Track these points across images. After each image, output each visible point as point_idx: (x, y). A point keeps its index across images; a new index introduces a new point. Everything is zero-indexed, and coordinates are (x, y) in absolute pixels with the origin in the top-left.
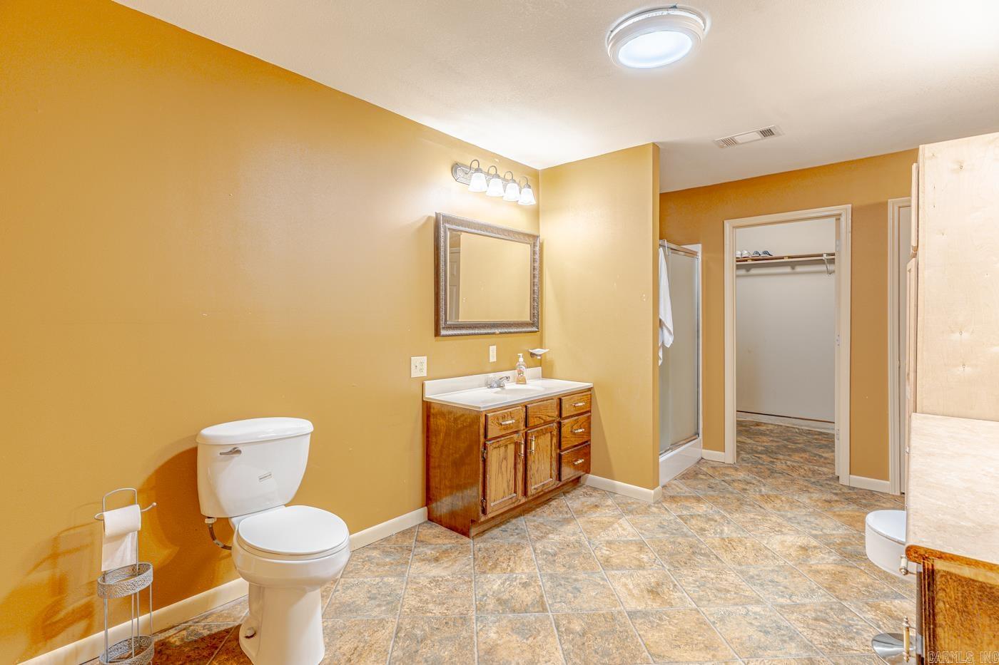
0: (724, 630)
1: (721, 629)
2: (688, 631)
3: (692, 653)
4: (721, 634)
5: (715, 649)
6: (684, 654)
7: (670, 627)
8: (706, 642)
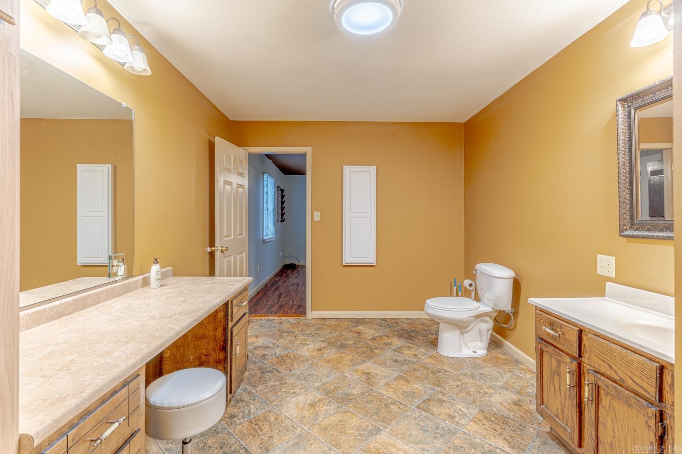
0: (321, 446)
1: (323, 447)
2: (341, 434)
3: (331, 422)
4: (323, 442)
5: (321, 430)
6: (334, 419)
7: (351, 432)
8: (328, 432)
